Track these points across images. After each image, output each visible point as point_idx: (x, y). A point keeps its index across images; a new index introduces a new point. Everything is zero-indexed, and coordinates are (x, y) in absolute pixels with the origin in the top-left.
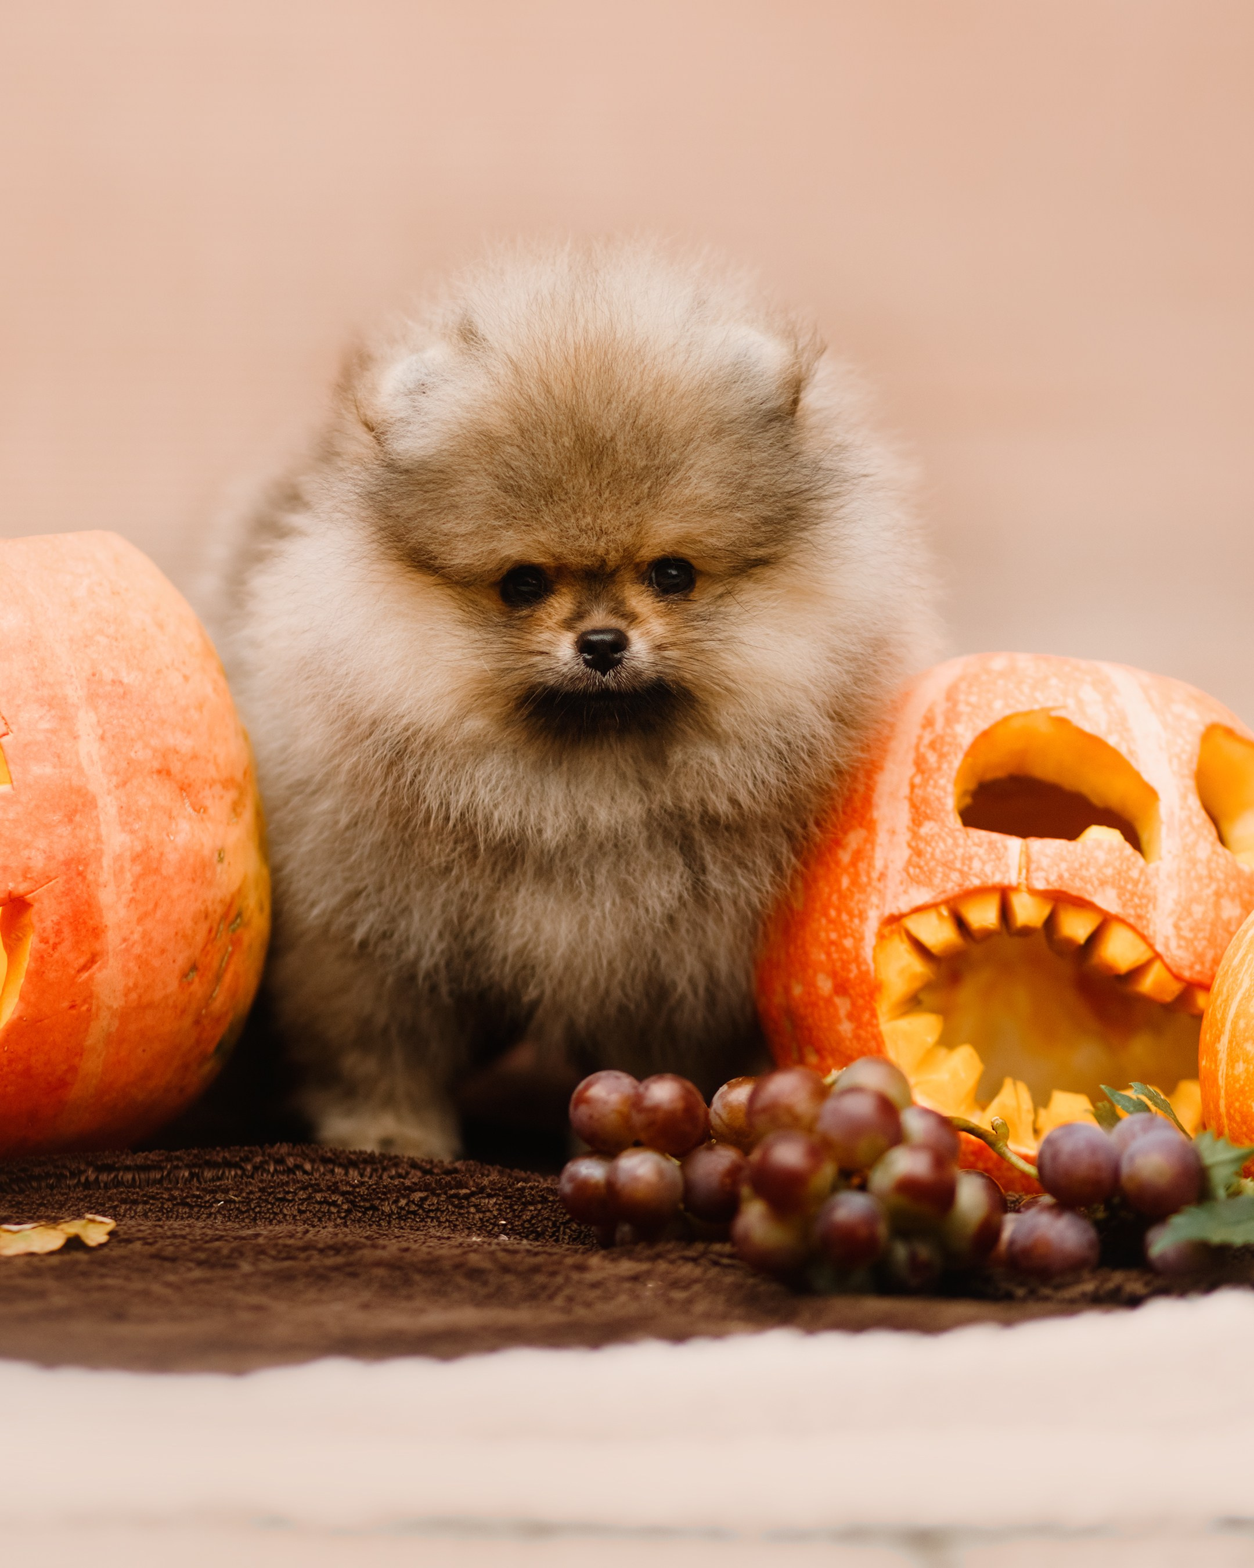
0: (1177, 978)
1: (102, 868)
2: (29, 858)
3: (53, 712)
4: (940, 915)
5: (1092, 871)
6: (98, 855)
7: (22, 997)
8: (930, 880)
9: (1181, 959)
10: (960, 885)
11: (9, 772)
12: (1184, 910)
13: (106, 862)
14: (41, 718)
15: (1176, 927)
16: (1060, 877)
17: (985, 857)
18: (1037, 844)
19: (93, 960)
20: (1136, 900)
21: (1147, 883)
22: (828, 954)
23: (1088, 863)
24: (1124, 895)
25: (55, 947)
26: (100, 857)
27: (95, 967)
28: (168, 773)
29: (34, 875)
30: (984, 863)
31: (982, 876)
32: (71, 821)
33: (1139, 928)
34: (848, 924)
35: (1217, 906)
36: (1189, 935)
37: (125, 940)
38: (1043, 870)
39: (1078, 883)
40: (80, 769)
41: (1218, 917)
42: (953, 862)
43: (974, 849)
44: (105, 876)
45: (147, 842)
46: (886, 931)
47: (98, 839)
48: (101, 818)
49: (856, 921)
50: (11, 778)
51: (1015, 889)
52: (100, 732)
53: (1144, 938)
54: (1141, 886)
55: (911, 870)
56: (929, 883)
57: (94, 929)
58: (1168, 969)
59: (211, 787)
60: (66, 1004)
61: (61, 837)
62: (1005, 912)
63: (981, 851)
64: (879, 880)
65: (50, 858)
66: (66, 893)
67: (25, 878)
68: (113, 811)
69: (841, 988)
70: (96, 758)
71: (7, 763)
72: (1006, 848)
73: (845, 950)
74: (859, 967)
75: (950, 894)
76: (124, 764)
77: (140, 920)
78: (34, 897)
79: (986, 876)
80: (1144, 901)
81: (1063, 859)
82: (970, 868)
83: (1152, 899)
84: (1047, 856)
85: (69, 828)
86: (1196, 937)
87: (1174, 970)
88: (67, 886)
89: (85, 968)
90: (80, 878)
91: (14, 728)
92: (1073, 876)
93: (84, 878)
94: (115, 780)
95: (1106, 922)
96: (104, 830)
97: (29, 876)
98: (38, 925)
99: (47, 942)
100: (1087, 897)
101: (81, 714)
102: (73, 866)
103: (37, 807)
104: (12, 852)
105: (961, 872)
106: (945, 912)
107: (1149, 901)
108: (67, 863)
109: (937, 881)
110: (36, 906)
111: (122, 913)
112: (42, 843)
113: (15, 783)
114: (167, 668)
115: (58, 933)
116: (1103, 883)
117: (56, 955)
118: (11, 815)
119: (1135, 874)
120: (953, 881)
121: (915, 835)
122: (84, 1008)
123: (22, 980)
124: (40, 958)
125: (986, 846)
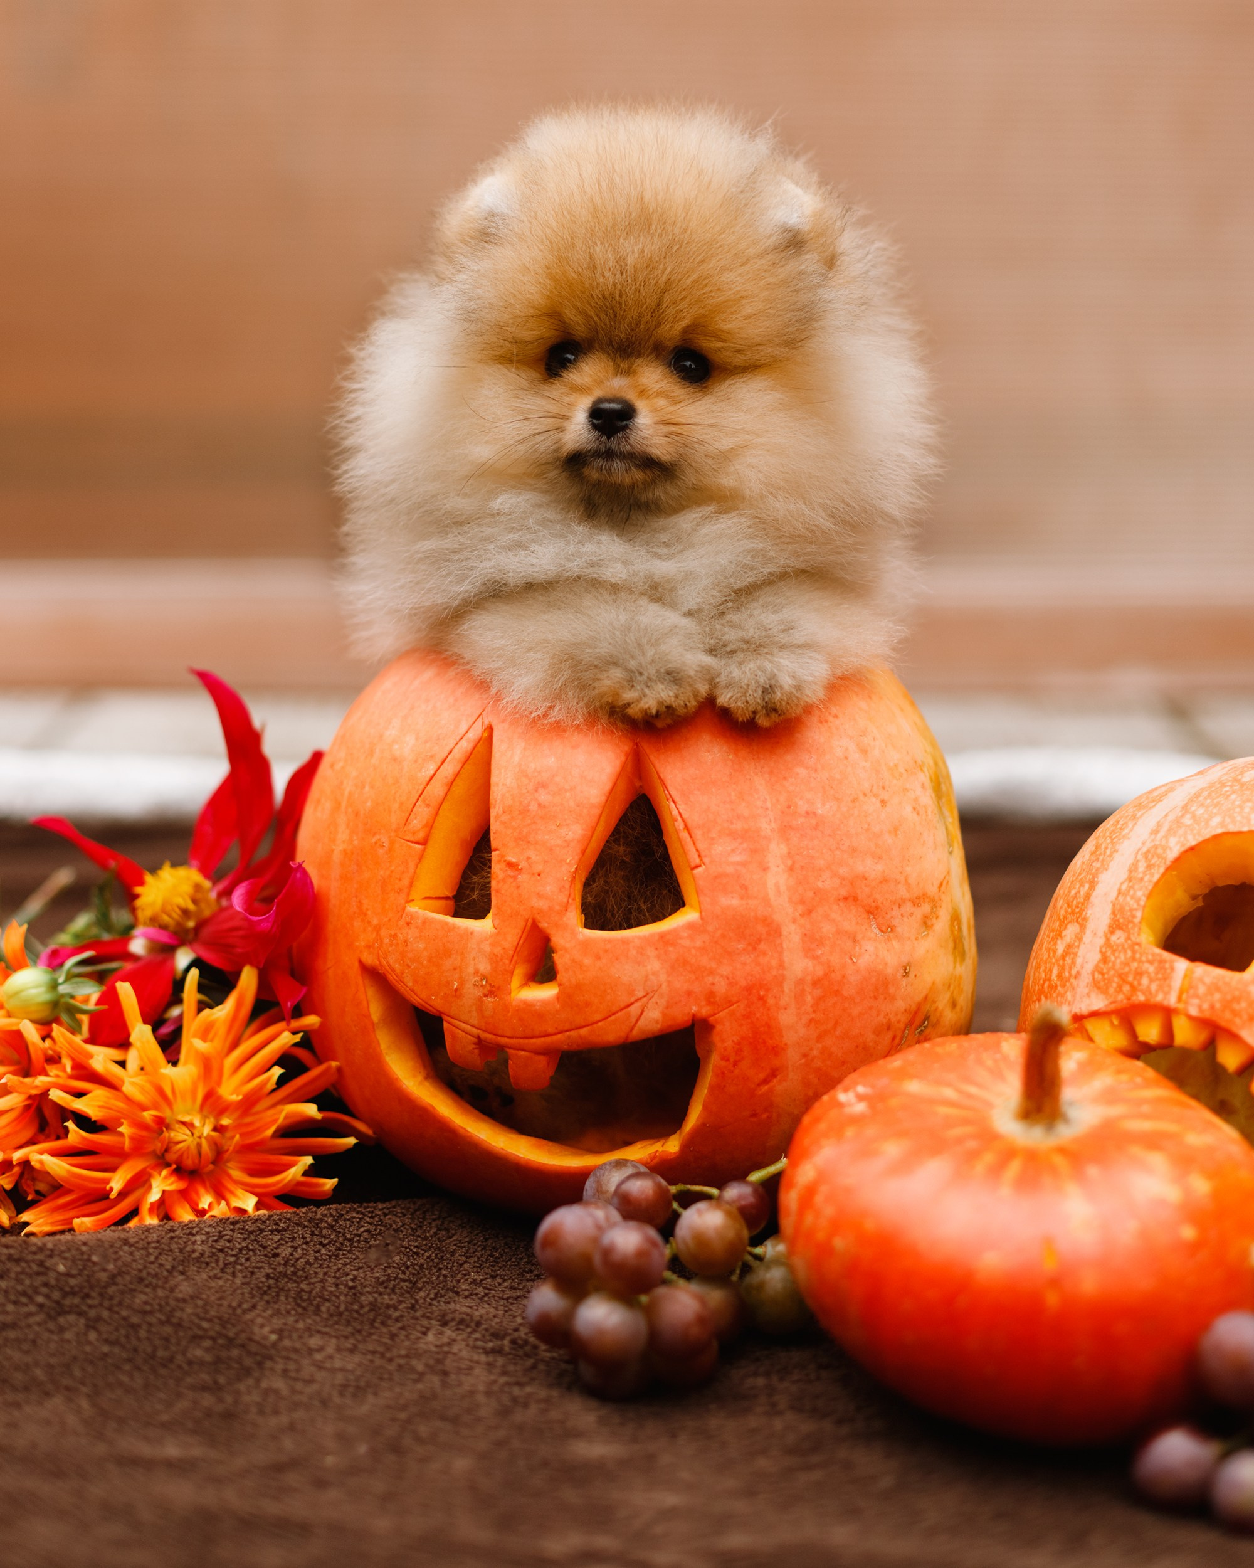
4: (1112, 1022)
8: (1107, 988)
10: (1129, 999)
16: (1212, 1007)
17: (1153, 975)
18: (1199, 969)
30: (1151, 981)
31: (1147, 994)
38: (1198, 997)
42: (1127, 975)
43: (1146, 965)
46: (1072, 1027)
51: (1175, 1011)
55: (1096, 975)
56: (1106, 992)
63: (1151, 969)
64: (1075, 977)
72: (1172, 968)
75: (1119, 1005)
79: (1150, 993)
82: (1139, 984)
105: (1132, 985)
106: (1115, 1020)
109: (1111, 990)
110: (718, 1027)
120: (1124, 994)
121: (1108, 940)
125: (1156, 964)
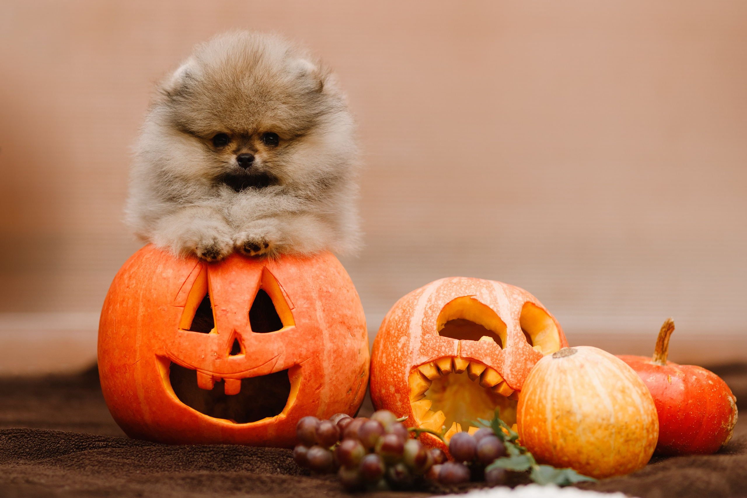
0: (511, 388)
1: (324, 355)
2: (301, 351)
3: (308, 301)
4: (431, 366)
5: (482, 351)
6: (323, 349)
7: (297, 398)
8: (428, 354)
9: (513, 382)
10: (438, 356)
11: (294, 322)
12: (514, 365)
13: (325, 353)
14: (304, 303)
15: (511, 370)
16: (471, 353)
17: (446, 346)
18: (464, 342)
19: (320, 386)
20: (497, 361)
21: (501, 356)
22: (394, 379)
23: (481, 348)
24: (493, 360)
25: (309, 381)
26: (324, 351)
27: (321, 388)
28: (344, 323)
29: (303, 356)
30: (446, 348)
31: (445, 353)
32: (314, 338)
33: (498, 371)
34: (400, 369)
35: (525, 363)
36: (516, 374)
37: (331, 379)
38: (466, 351)
39: (477, 355)
40: (317, 321)
41: (526, 367)
42: (435, 348)
43: (443, 343)
44: (325, 357)
45: (338, 346)
46: (412, 371)
47: (323, 345)
48: (324, 338)
49: (403, 368)
50: (295, 323)
51: (456, 357)
52: (323, 308)
53: (500, 374)
54: (499, 356)
55: (421, 350)
56: (427, 355)
57: (321, 375)
58: (508, 385)
59: (356, 328)
60: (311, 401)
61: (311, 344)
62: (453, 365)
63: (445, 344)
64: (411, 354)
65: (308, 351)
66: (313, 363)
67: (300, 358)
68: (327, 335)
69: (397, 391)
70: (322, 317)
71: (294, 318)
72: (453, 343)
73: (399, 378)
74: (403, 384)
75: (434, 359)
76: (331, 320)
77: (335, 373)
78: (302, 364)
79: (446, 352)
80: (500, 362)
81: (472, 347)
82: (441, 350)
83: (503, 361)
84: (467, 346)
85: (314, 341)
86: (518, 374)
87: (510, 385)
88: (313, 361)
89: (318, 388)
90: (317, 358)
91: (296, 306)
92: (476, 353)
93: (319, 358)
94: (328, 325)
95: (487, 369)
96: (325, 342)
97: (301, 357)
98: (303, 374)
99: (306, 380)
100: (480, 360)
101: (317, 302)
102: (315, 354)
103: (304, 333)
104: (296, 349)
105: (438, 351)
106: (432, 364)
107: (502, 362)
108: (313, 353)
109: (430, 354)
110: (303, 367)
111: (330, 370)
112: (305, 346)
113: (296, 325)
114: (342, 287)
115: (310, 376)
116: (486, 355)
117: (309, 384)
118: (295, 336)
119: (497, 352)
120: (435, 354)
121: (423, 338)
122: (317, 402)
123: (298, 392)
124: (304, 385)
125: (446, 342)
